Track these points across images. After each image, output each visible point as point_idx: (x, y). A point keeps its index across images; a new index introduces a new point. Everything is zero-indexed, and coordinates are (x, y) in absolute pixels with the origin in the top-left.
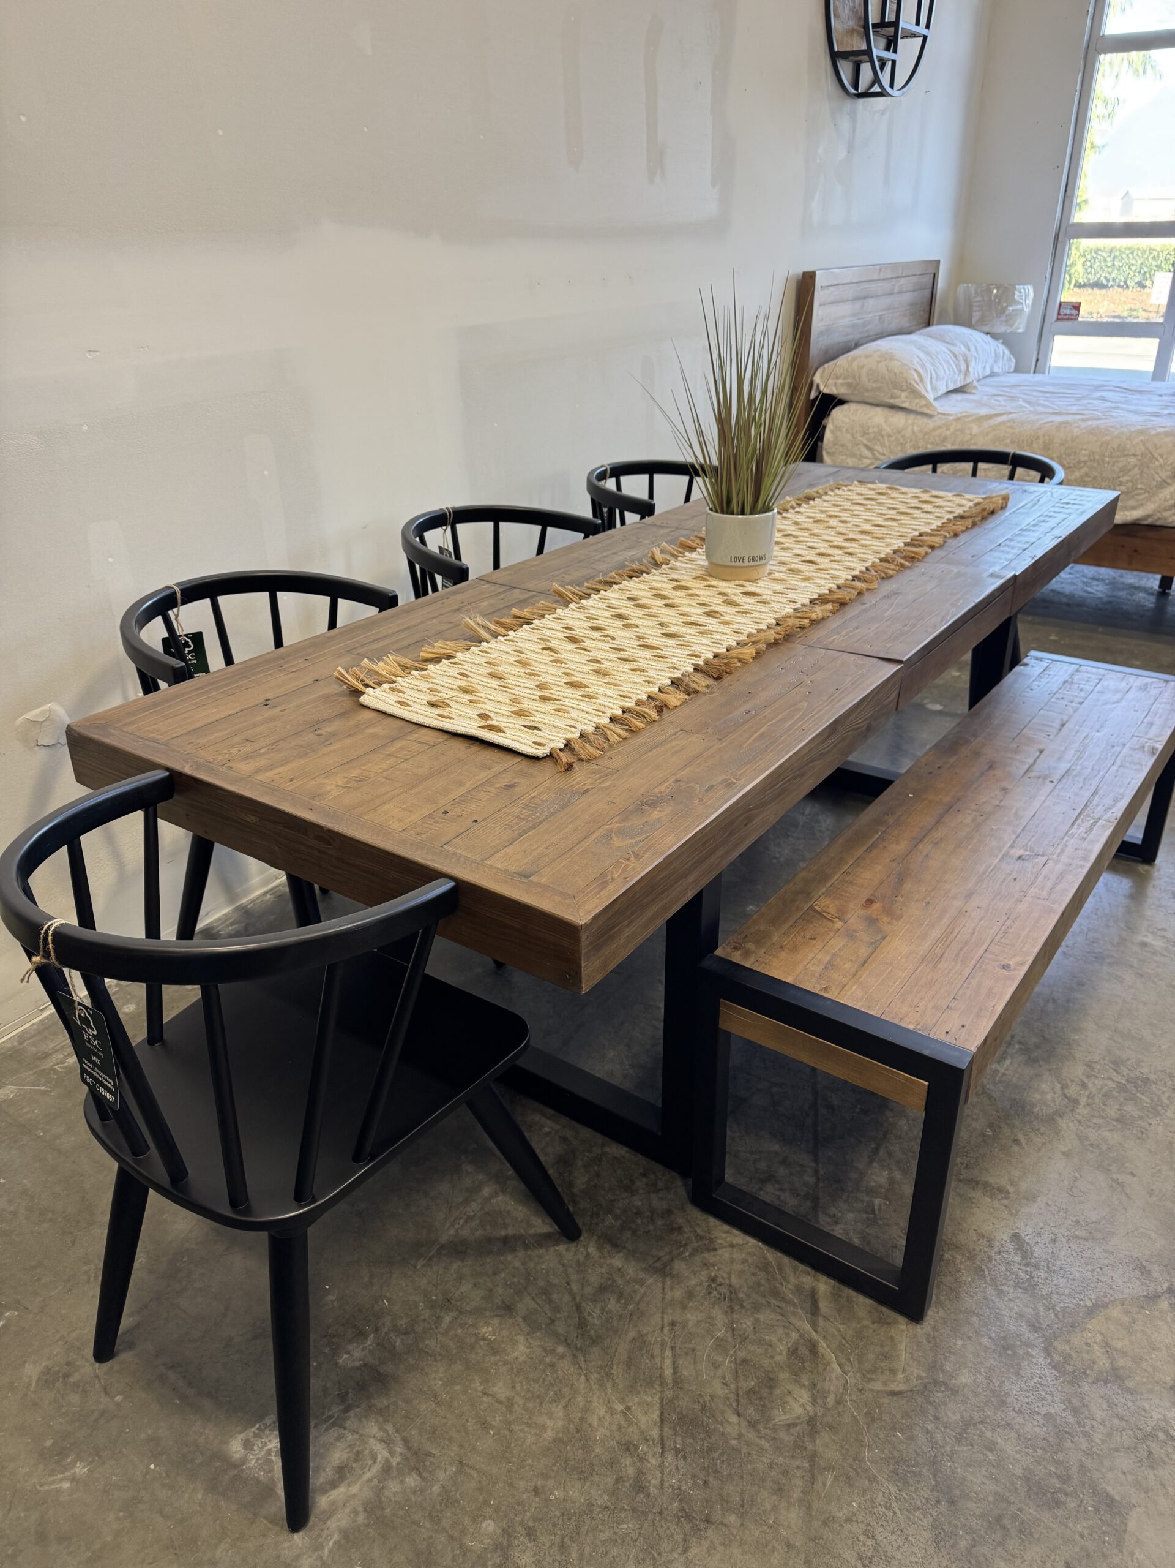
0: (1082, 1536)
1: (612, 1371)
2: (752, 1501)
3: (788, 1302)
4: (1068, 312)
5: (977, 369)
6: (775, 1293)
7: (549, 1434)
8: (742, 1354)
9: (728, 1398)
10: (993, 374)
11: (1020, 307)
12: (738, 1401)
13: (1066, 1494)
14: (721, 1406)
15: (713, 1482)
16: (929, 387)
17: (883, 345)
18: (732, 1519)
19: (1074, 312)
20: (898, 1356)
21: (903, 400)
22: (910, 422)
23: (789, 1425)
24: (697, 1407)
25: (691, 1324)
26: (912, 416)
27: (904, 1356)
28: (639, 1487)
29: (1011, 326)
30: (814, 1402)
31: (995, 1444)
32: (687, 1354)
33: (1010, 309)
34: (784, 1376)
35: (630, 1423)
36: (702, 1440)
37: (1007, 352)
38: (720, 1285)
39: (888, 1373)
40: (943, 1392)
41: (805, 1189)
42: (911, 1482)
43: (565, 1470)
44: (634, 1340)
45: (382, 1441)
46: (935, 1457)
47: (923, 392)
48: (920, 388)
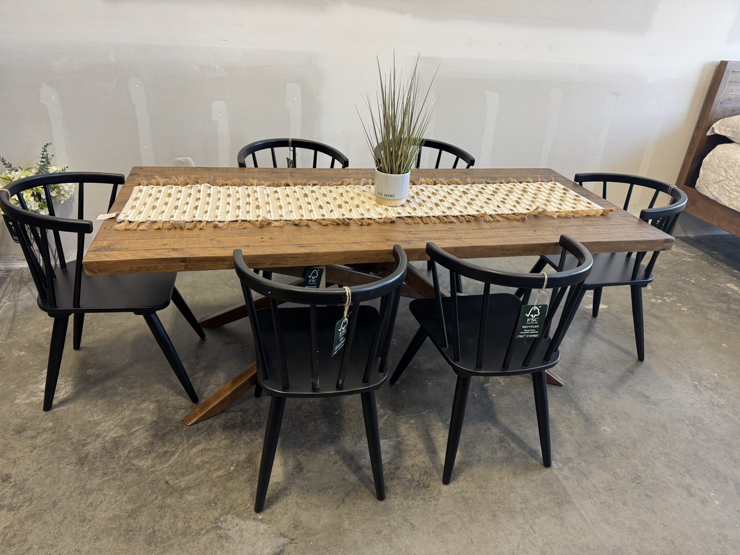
1: (125, 419)
2: (96, 470)
3: (187, 441)
6: (189, 437)
7: (91, 419)
9: (134, 447)
12: (134, 449)
13: (155, 545)
14: (129, 447)
15: (98, 459)
18: (86, 469)
23: (133, 465)
24: (125, 442)
27: (187, 478)
28: (84, 445)
30: (148, 466)
31: (165, 517)
34: (154, 455)
35: (107, 432)
36: (113, 449)
39: (176, 478)
40: (178, 494)
42: (131, 503)
43: (80, 428)
46: (147, 504)
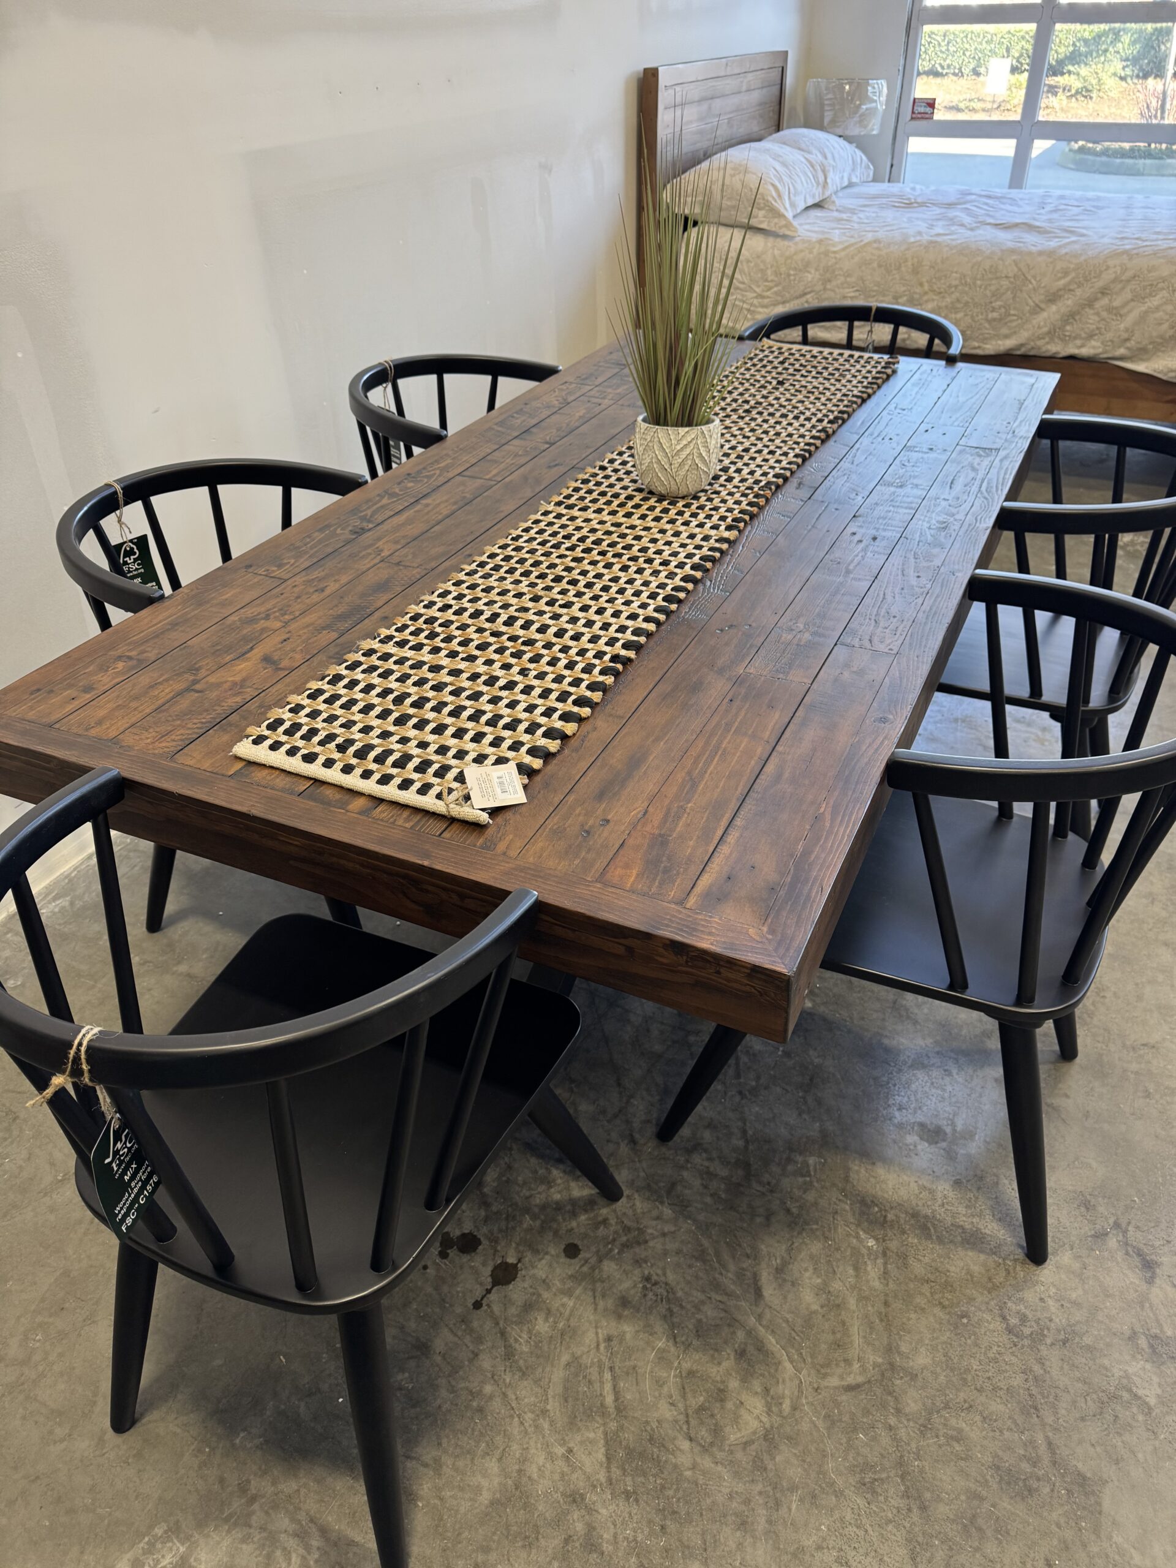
0: (1059, 1526)
1: (549, 1407)
2: (715, 1541)
3: (729, 1295)
4: (922, 110)
5: (835, 180)
6: (717, 1286)
8: (687, 1365)
9: (676, 1421)
10: (851, 185)
11: (874, 105)
12: (687, 1422)
13: (1038, 1479)
14: (670, 1432)
15: (672, 1526)
16: (787, 205)
17: (737, 154)
19: (928, 110)
20: (851, 1343)
21: (760, 219)
22: (769, 245)
23: (746, 1443)
24: (645, 1437)
25: (628, 1336)
26: (771, 239)
27: (857, 1340)
28: (591, 1545)
29: (865, 127)
30: (769, 1412)
31: (960, 1431)
32: (627, 1374)
33: (864, 107)
34: (734, 1384)
35: (574, 1469)
36: (654, 1476)
37: (864, 158)
38: (656, 1284)
39: (842, 1364)
40: (902, 1378)
41: (734, 1155)
42: (879, 1490)
43: (507, 1537)
44: (568, 1364)
45: (296, 1535)
46: (902, 1457)
47: (782, 210)
48: (777, 205)
